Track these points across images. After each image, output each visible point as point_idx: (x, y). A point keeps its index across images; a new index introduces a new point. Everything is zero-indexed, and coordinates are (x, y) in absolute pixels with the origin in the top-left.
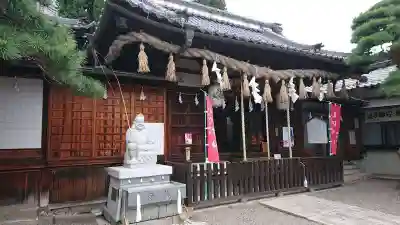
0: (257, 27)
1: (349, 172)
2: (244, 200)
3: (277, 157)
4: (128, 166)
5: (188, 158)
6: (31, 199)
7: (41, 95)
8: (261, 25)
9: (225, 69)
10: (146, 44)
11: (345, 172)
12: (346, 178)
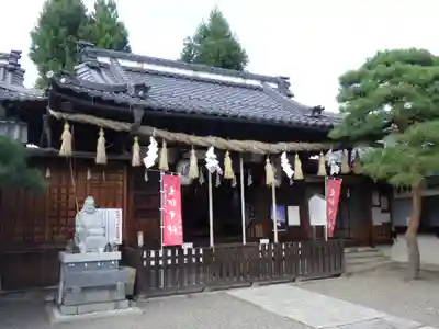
3: (264, 241)
5: (140, 242)
8: (263, 79)
9: (164, 144)
10: (70, 122)
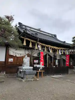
0: (51, 35)
1: (70, 71)
2: (47, 75)
3: (54, 67)
4: (24, 66)
6: (2, 72)
7: (5, 49)
11: (69, 71)
12: (69, 73)
